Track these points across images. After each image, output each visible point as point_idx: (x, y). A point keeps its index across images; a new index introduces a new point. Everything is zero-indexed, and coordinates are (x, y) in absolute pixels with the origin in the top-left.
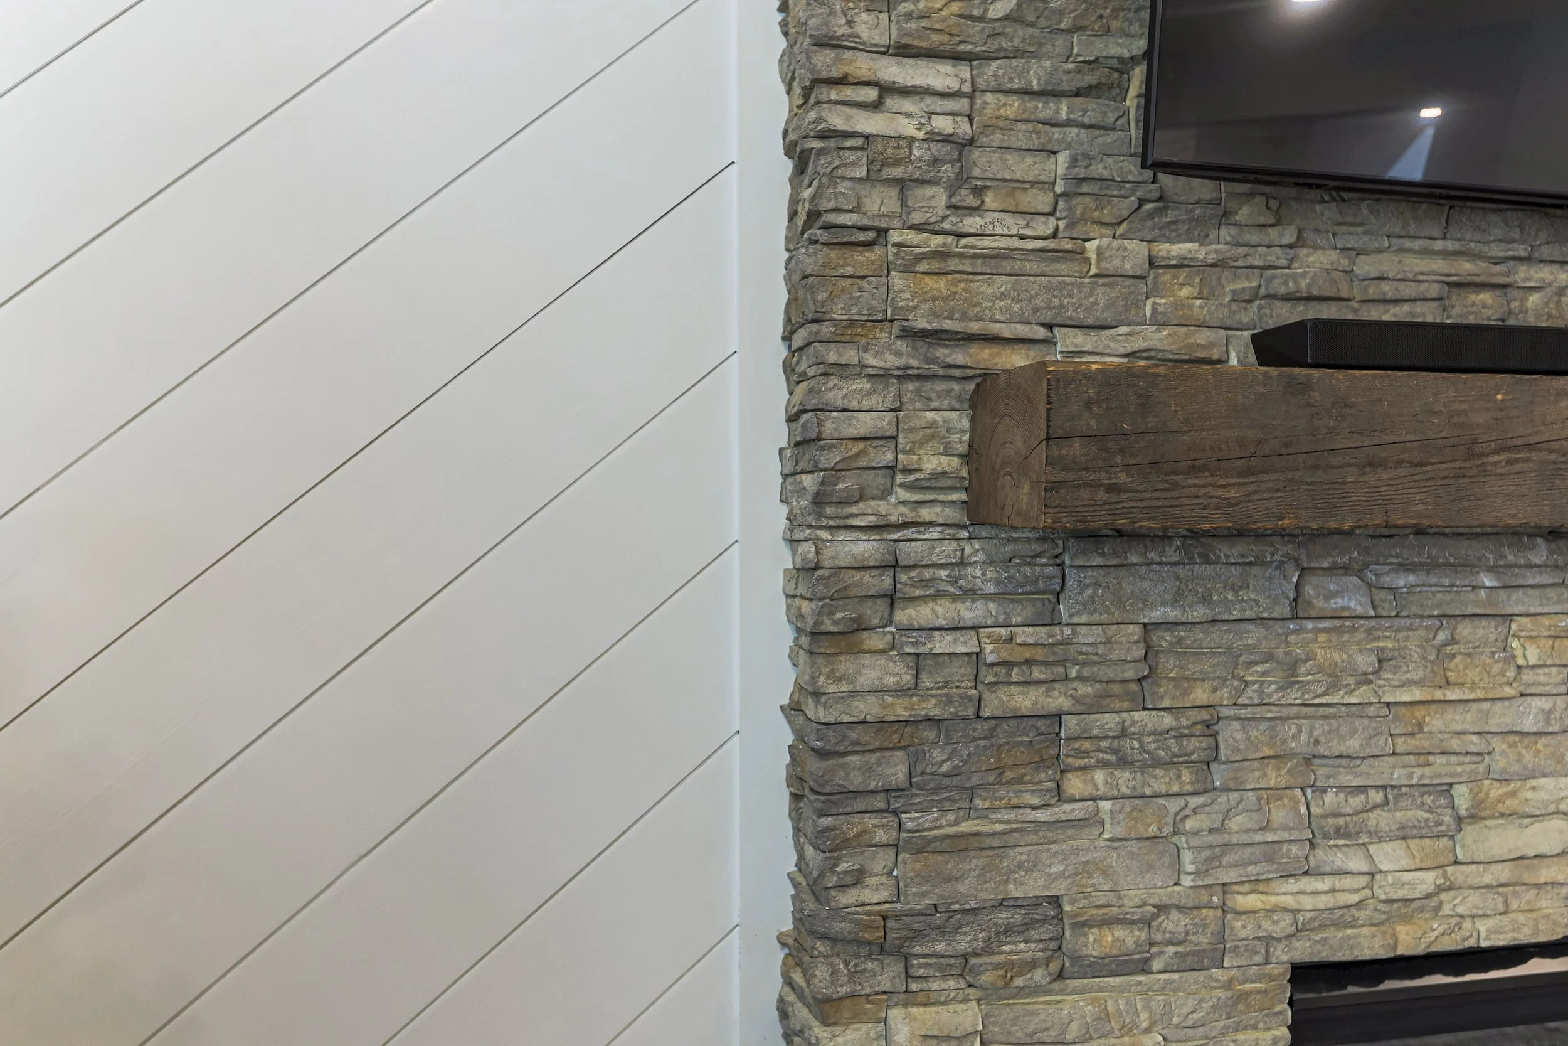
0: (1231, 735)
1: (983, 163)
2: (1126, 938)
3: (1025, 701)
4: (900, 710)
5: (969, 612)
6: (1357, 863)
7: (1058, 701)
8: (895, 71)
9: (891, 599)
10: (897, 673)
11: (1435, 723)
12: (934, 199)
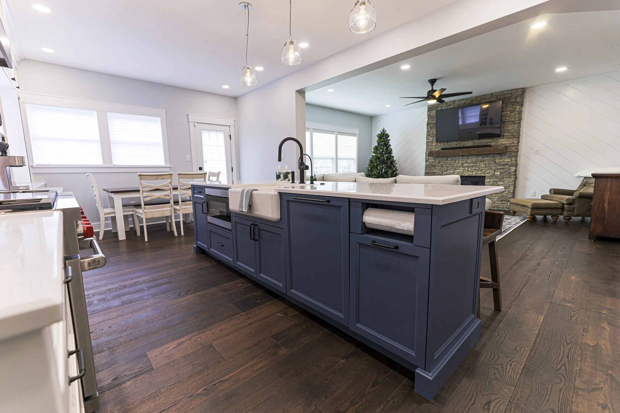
0: (443, 166)
1: (433, 142)
2: (437, 174)
3: (434, 164)
4: (428, 164)
5: (432, 160)
6: (449, 171)
7: (435, 164)
8: (429, 138)
9: (429, 160)
10: (428, 163)
11: (455, 165)
12: (431, 143)
